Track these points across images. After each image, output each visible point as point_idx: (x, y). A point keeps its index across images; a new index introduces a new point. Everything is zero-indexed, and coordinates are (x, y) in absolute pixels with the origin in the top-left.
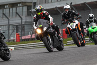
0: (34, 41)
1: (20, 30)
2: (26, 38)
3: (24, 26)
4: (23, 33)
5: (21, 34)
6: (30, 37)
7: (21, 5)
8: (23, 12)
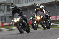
0: (11, 26)
1: (3, 20)
2: (7, 24)
3: (5, 17)
4: (5, 21)
5: (4, 22)
6: (9, 24)
7: (3, 4)
8: (5, 9)
